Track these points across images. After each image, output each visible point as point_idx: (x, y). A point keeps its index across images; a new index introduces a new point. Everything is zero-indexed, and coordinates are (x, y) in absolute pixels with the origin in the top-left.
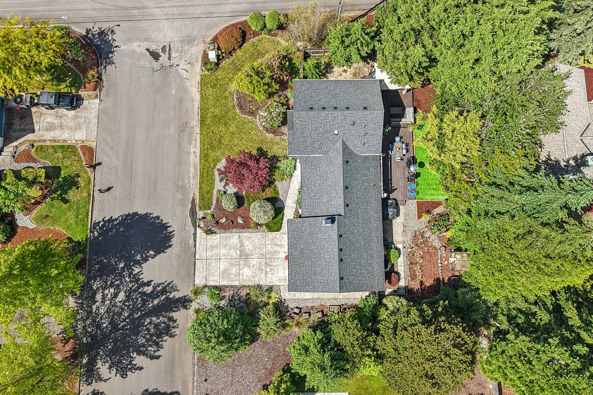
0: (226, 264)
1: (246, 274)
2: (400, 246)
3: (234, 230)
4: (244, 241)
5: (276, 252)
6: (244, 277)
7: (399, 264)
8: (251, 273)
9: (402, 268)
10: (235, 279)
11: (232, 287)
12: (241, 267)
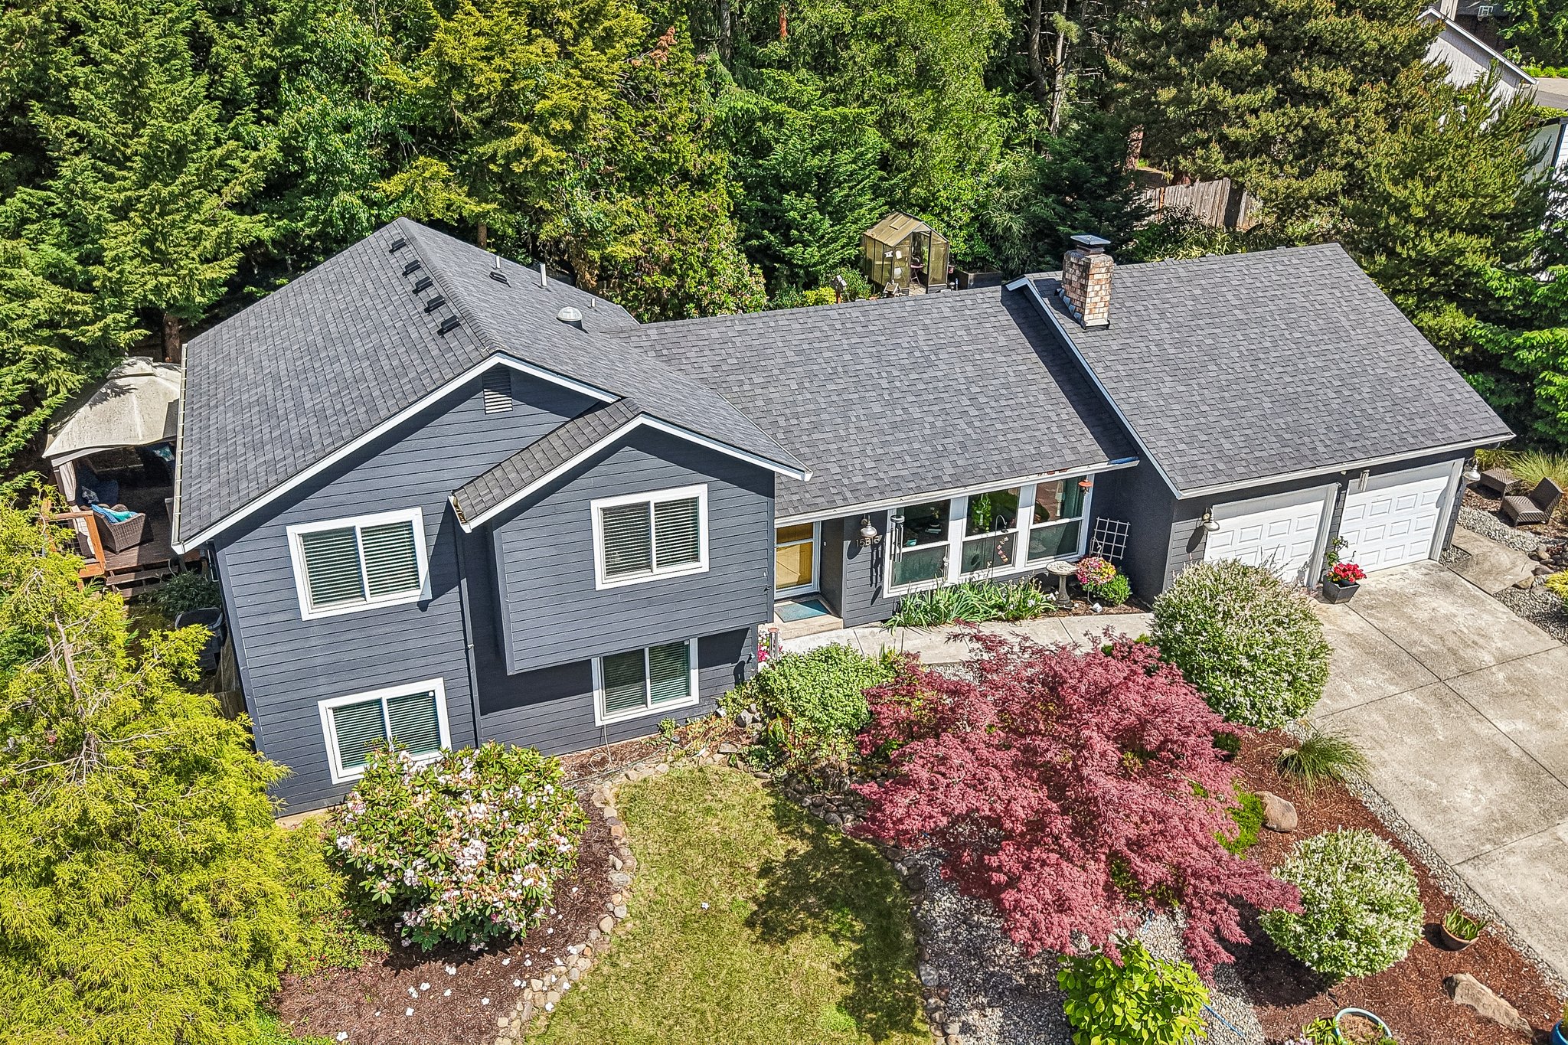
4: (1470, 822)
5: (1364, 647)
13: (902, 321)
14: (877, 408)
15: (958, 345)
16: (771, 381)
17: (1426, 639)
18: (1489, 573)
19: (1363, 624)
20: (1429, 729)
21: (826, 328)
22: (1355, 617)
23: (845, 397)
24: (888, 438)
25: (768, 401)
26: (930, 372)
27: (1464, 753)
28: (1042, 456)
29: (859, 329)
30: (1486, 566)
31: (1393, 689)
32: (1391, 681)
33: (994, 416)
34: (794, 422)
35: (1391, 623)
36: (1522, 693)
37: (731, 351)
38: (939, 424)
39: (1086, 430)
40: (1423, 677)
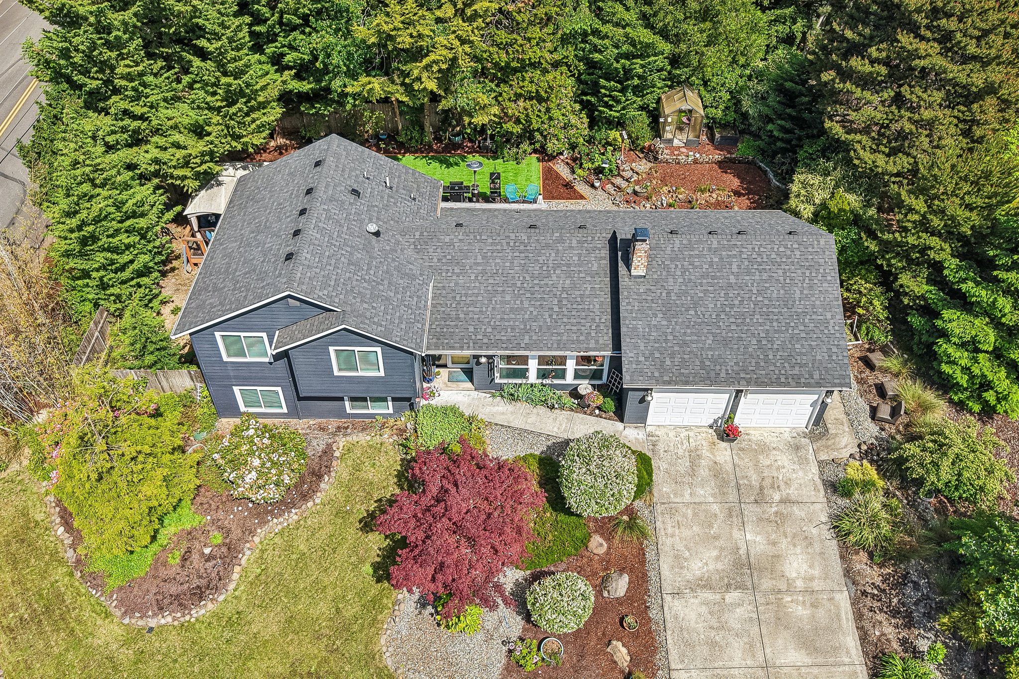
0: (780, 641)
1: (805, 567)
3: (653, 614)
4: (689, 577)
5: (717, 472)
6: (816, 572)
8: (798, 550)
10: (828, 605)
11: (859, 616)
12: (784, 587)
13: (547, 246)
14: (508, 298)
15: (569, 266)
16: (463, 272)
17: (754, 477)
18: (827, 447)
19: (728, 458)
20: (710, 526)
21: (505, 244)
22: (729, 452)
23: (495, 288)
24: (506, 317)
25: (457, 284)
26: (546, 281)
27: (717, 543)
28: (579, 341)
29: (522, 248)
30: (830, 443)
31: (711, 499)
32: (714, 495)
33: (566, 313)
34: (464, 298)
35: (746, 461)
36: (776, 522)
37: (451, 251)
38: (535, 313)
39: (610, 331)
40: (733, 497)
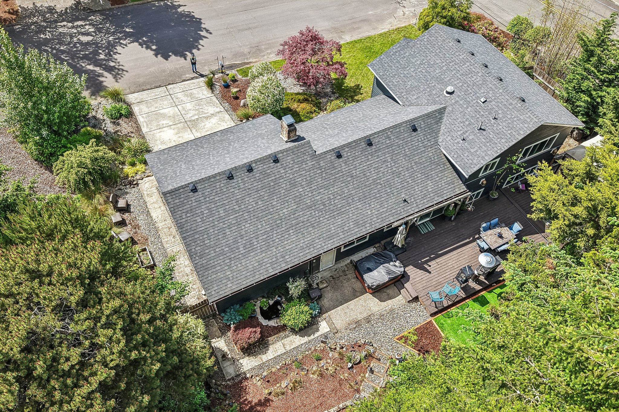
0: (171, 112)
1: (163, 135)
2: (324, 327)
3: (227, 104)
4: (215, 118)
6: (158, 134)
7: (286, 341)
9: (281, 351)
10: (152, 127)
12: (172, 126)
